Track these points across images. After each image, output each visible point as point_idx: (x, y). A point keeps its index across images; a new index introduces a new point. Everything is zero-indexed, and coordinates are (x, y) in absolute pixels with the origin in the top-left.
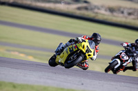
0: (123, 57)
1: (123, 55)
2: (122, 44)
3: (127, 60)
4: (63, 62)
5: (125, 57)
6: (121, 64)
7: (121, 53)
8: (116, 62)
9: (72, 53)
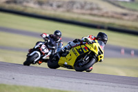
0: (43, 50)
1: (43, 47)
2: (41, 35)
3: (47, 53)
4: (73, 65)
5: (45, 50)
6: (41, 57)
7: (41, 45)
8: (36, 55)
9: (82, 55)
